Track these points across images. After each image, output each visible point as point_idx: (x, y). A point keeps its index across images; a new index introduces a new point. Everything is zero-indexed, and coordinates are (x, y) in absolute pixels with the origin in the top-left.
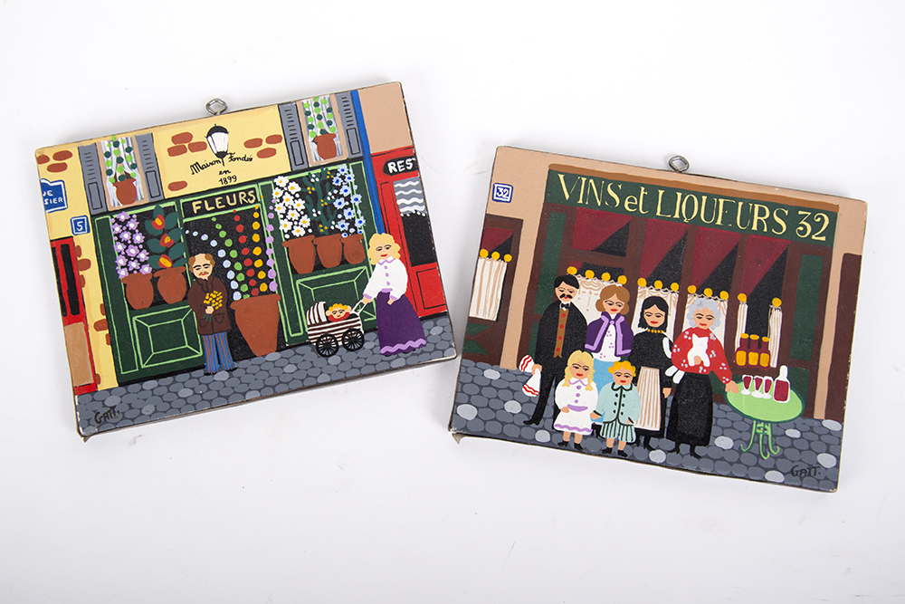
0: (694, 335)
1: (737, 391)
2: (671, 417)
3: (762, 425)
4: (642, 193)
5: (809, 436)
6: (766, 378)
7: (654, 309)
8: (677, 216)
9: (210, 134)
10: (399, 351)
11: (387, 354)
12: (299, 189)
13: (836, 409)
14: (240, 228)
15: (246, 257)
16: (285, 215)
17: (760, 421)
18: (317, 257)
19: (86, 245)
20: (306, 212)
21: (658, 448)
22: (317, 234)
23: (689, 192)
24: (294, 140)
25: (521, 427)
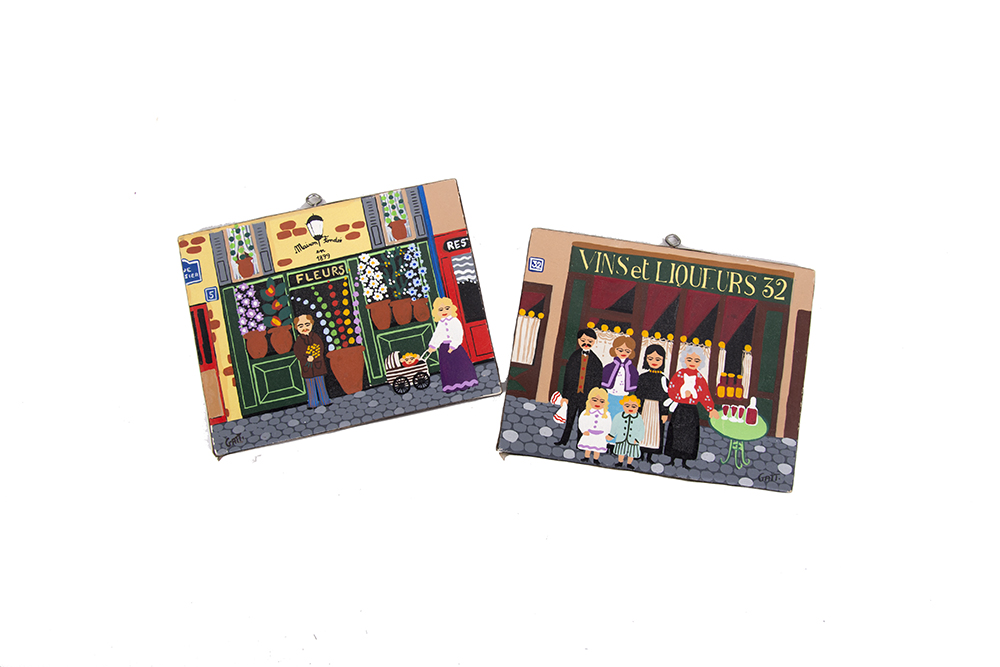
0: (685, 375)
1: (718, 417)
2: (668, 438)
3: (736, 443)
4: (645, 263)
5: (772, 450)
6: (740, 406)
7: (655, 354)
8: (671, 281)
9: (309, 222)
10: (457, 389)
11: (448, 392)
12: (378, 264)
13: (792, 430)
14: (333, 295)
15: (338, 317)
16: (367, 284)
17: (736, 440)
18: (393, 317)
19: (216, 309)
20: (384, 281)
21: (658, 462)
22: (392, 298)
23: (681, 263)
24: (374, 225)
25: (552, 447)
